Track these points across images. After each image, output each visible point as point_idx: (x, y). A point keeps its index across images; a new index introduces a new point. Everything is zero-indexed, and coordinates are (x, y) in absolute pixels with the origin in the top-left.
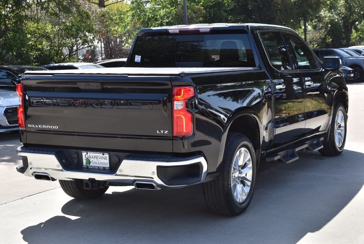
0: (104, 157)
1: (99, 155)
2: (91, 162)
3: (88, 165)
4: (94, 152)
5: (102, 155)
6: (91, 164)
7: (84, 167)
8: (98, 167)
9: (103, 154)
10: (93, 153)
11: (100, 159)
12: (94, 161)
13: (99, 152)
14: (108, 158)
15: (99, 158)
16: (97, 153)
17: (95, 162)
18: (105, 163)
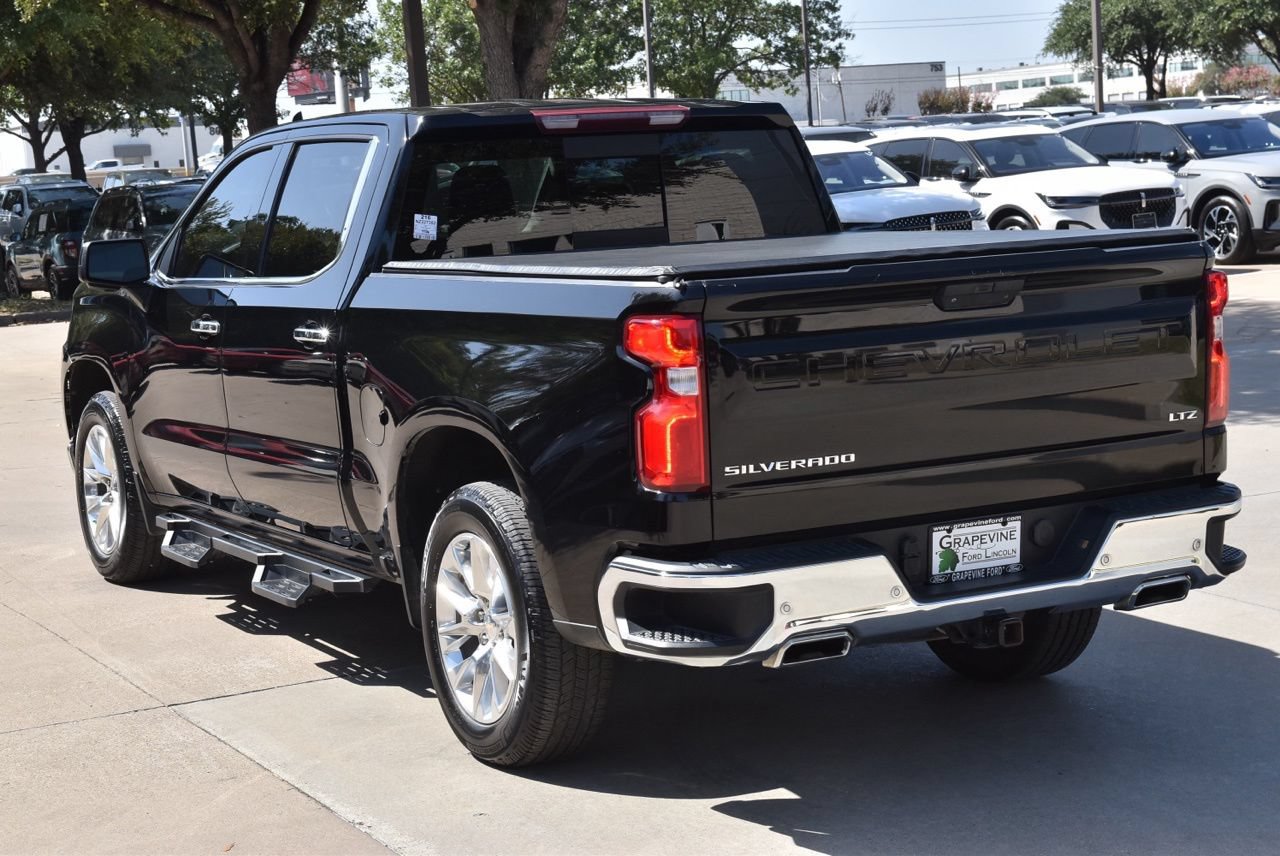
0: (1004, 533)
1: (992, 527)
2: (960, 558)
3: (949, 571)
4: (976, 520)
5: (1000, 526)
6: (959, 567)
7: (936, 580)
8: (986, 569)
9: (1004, 523)
10: (971, 524)
11: (992, 541)
12: (972, 553)
13: (993, 518)
14: (1018, 535)
15: (987, 539)
16: (986, 522)
17: (974, 556)
18: (1007, 552)
